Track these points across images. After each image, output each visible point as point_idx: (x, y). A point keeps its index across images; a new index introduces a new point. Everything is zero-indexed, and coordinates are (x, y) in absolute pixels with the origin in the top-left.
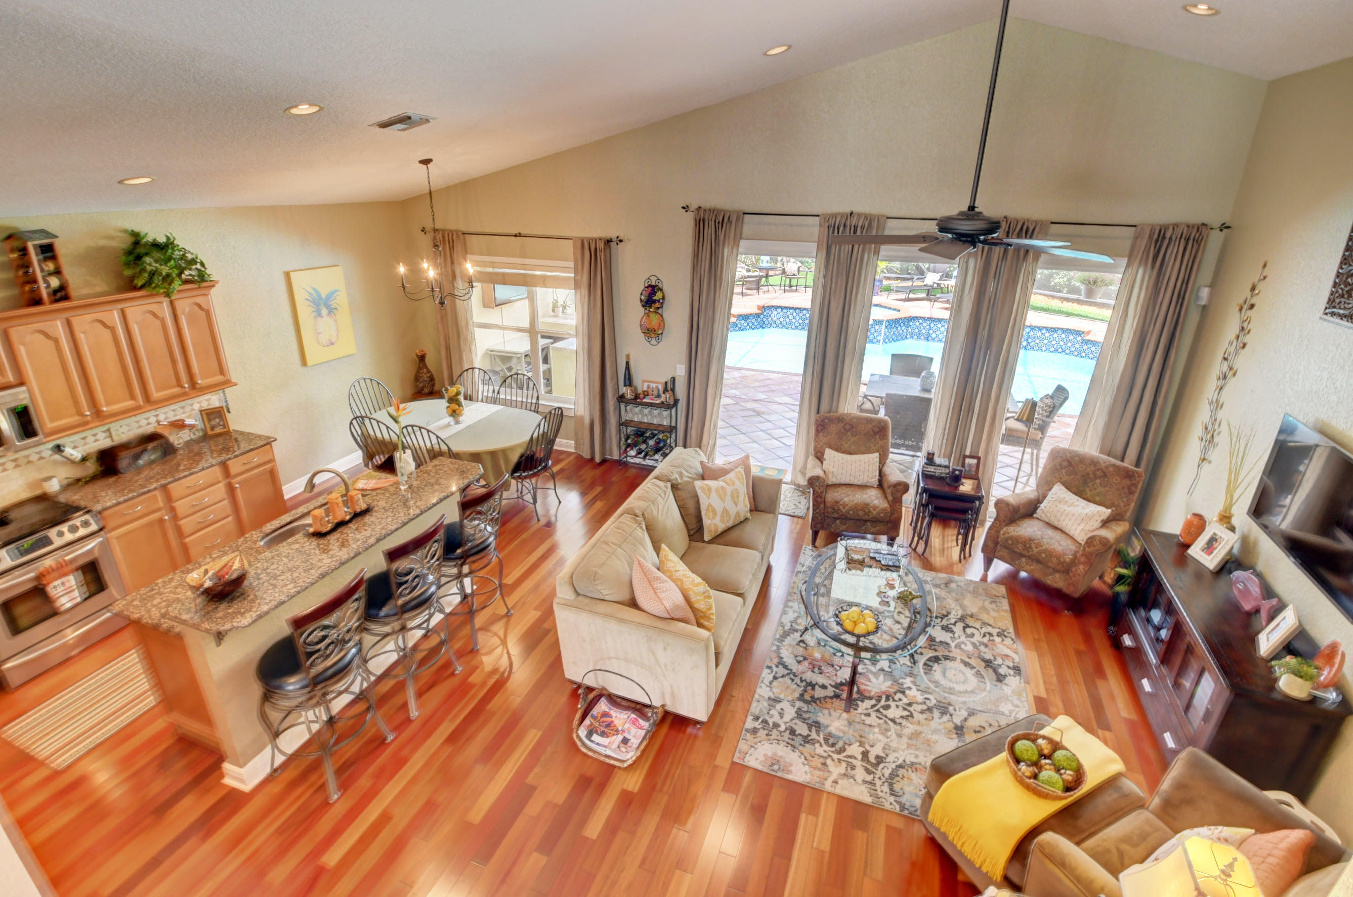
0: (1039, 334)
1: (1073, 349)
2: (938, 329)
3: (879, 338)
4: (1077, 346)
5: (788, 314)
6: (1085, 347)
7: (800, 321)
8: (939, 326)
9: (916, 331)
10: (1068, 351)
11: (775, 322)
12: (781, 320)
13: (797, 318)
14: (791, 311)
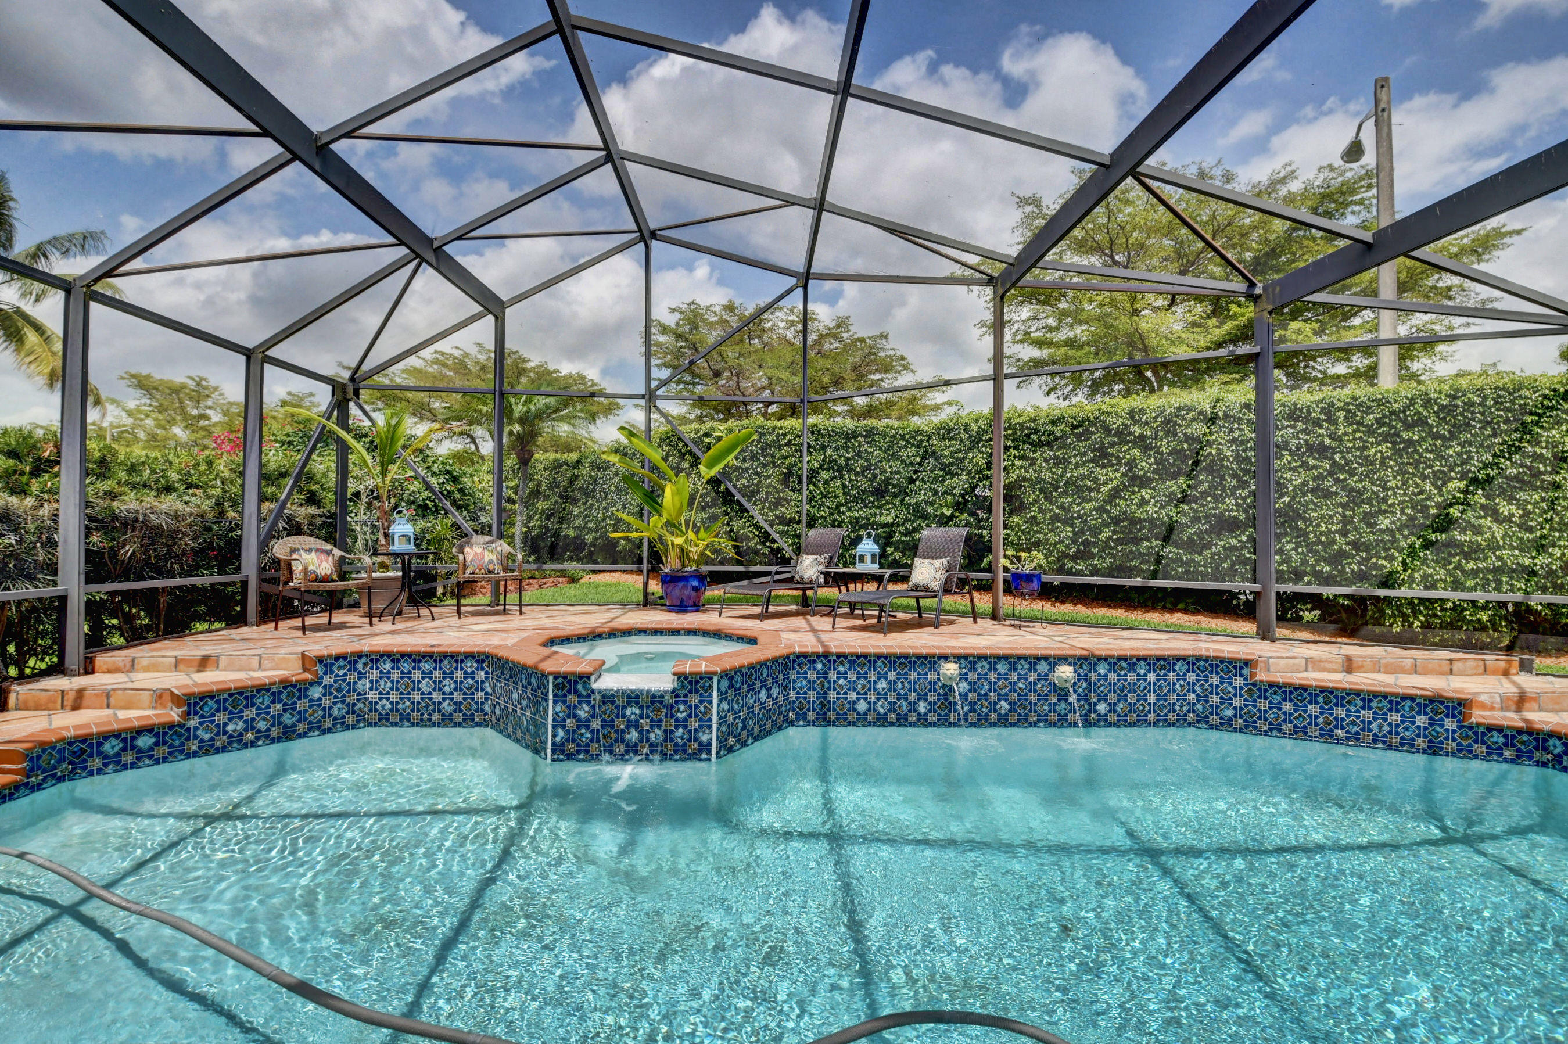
0: (1131, 678)
1: (1229, 713)
2: (872, 686)
3: (704, 738)
4: (1237, 702)
5: (416, 675)
6: (1262, 704)
7: (458, 696)
8: (873, 676)
9: (812, 695)
10: (1213, 719)
11: (372, 706)
12: (395, 696)
13: (448, 686)
14: (426, 666)
